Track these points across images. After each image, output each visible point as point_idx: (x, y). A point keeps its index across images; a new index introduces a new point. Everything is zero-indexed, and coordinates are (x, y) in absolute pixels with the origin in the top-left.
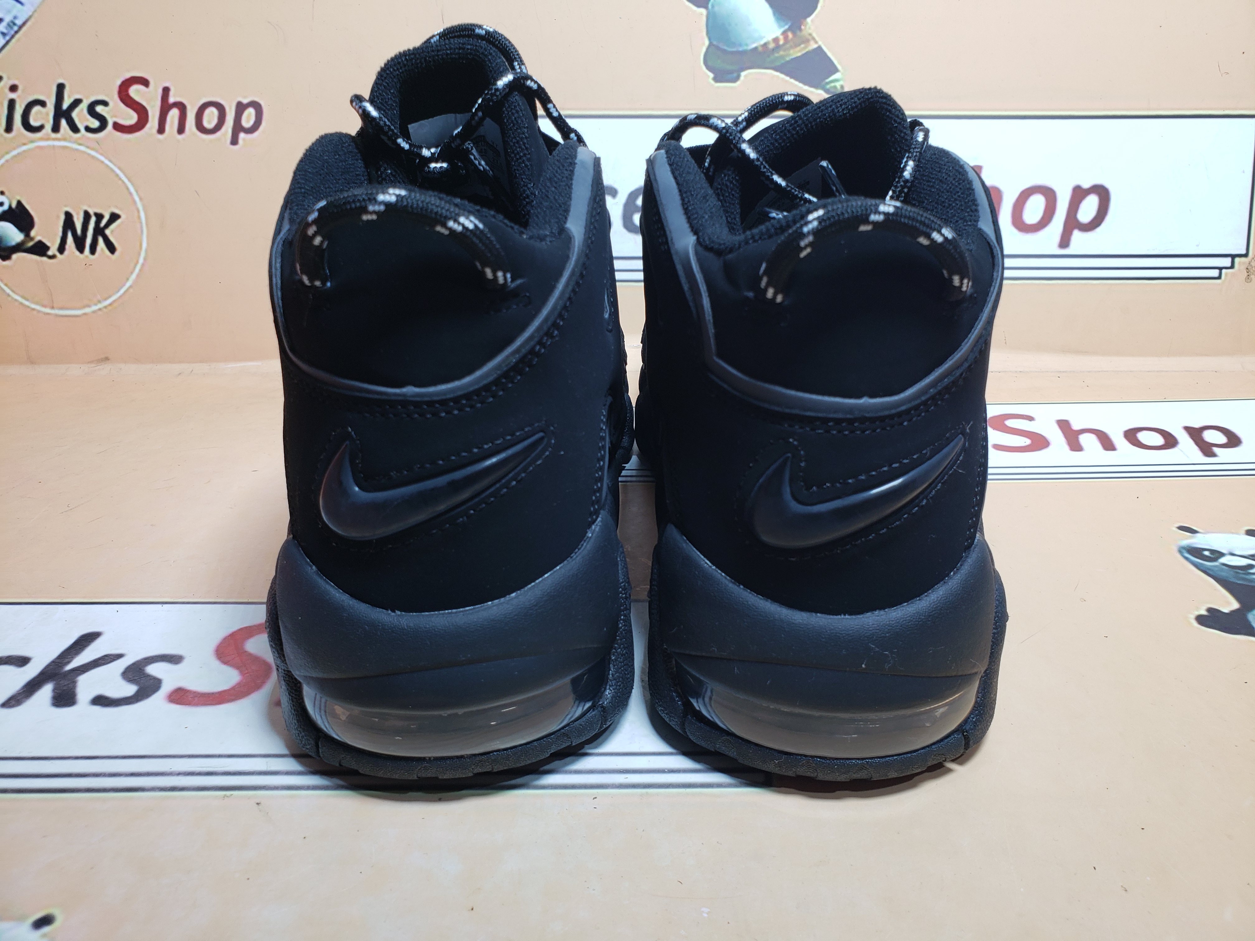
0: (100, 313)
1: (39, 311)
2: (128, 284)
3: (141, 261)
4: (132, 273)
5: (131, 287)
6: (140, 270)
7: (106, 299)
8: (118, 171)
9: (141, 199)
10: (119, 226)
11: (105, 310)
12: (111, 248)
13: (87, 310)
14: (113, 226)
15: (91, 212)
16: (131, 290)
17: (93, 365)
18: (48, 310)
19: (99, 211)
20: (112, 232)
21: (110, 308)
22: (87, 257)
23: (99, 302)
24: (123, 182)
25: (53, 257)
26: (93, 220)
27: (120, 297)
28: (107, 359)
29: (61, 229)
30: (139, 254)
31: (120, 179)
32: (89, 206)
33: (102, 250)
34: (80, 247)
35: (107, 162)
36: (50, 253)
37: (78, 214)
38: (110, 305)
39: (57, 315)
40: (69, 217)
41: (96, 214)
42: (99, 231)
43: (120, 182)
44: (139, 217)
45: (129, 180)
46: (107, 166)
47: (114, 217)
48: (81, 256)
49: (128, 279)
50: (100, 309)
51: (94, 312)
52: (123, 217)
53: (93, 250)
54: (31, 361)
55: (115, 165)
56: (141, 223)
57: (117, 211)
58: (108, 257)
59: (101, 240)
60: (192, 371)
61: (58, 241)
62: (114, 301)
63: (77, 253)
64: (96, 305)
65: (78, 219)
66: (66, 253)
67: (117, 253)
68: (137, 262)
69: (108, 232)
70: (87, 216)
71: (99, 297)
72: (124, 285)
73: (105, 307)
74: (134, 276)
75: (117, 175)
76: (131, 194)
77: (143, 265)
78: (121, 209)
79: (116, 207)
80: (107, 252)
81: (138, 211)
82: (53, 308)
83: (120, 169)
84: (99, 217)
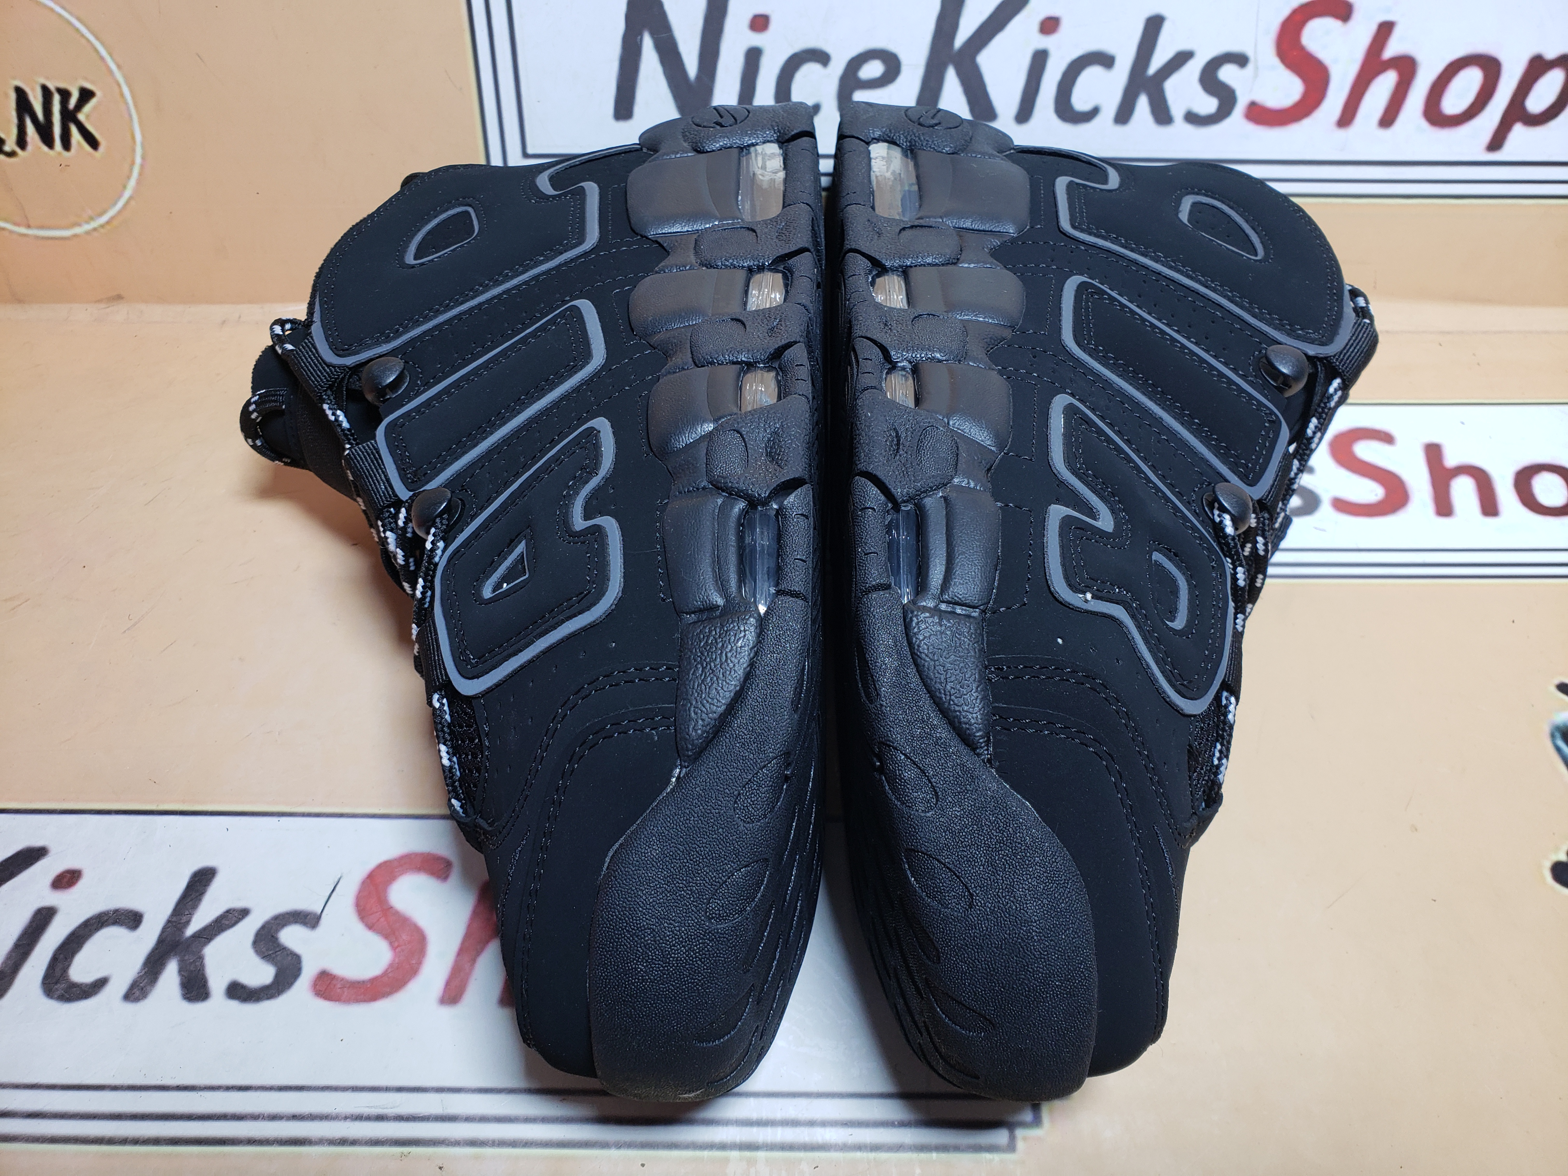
0: (95, 234)
1: (11, 232)
2: (127, 194)
3: (138, 160)
4: (129, 177)
5: (131, 198)
6: (140, 174)
7: (101, 215)
8: (78, 24)
9: (119, 67)
10: (95, 108)
11: (102, 230)
12: (93, 143)
13: (78, 230)
14: (88, 108)
15: (51, 86)
16: (133, 203)
17: (102, 305)
18: (23, 230)
19: (62, 85)
20: (88, 117)
21: (108, 227)
22: (59, 153)
23: (92, 219)
24: (88, 41)
25: (12, 154)
26: (57, 99)
27: (120, 212)
28: (119, 298)
29: (14, 114)
30: (133, 151)
31: (83, 36)
32: (47, 78)
33: (79, 143)
34: (47, 139)
35: (58, 9)
36: (7, 148)
37: (33, 90)
38: (108, 223)
39: (37, 237)
40: (21, 96)
41: (59, 91)
42: (69, 116)
43: (83, 41)
44: (122, 95)
45: (97, 38)
46: (60, 15)
47: (86, 95)
48: (51, 152)
49: (125, 187)
50: (95, 229)
51: (88, 233)
52: (99, 93)
53: (66, 144)
54: (18, 300)
55: (71, 13)
56: (126, 104)
57: (88, 86)
58: (89, 154)
59: (74, 130)
60: (240, 317)
61: (14, 131)
62: (112, 218)
63: (45, 148)
64: (87, 222)
65: (35, 97)
66: (30, 147)
67: (102, 148)
68: (133, 163)
69: (81, 117)
70: (47, 93)
71: (90, 212)
72: (120, 196)
73: (102, 226)
74: (132, 183)
75: (77, 30)
76: (102, 58)
77: (142, 166)
78: (93, 82)
79: (86, 79)
80: (87, 147)
81: (119, 85)
82: (29, 227)
83: (78, 19)
84: (65, 94)
